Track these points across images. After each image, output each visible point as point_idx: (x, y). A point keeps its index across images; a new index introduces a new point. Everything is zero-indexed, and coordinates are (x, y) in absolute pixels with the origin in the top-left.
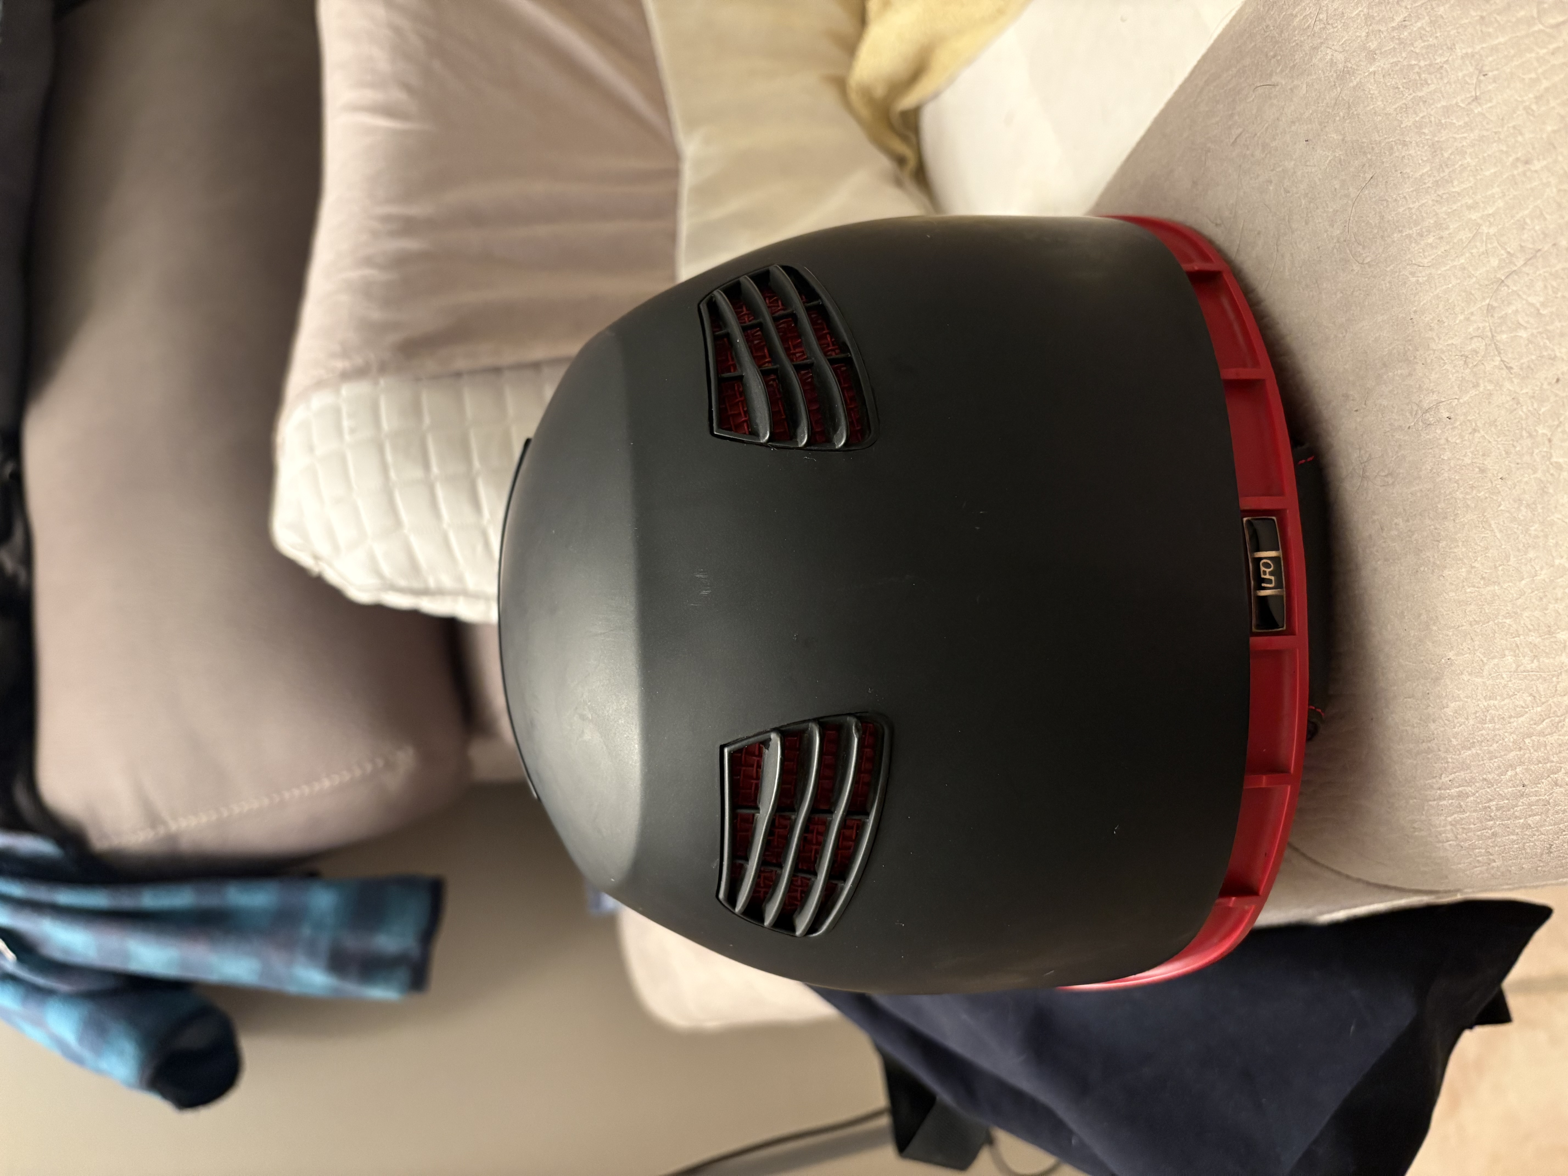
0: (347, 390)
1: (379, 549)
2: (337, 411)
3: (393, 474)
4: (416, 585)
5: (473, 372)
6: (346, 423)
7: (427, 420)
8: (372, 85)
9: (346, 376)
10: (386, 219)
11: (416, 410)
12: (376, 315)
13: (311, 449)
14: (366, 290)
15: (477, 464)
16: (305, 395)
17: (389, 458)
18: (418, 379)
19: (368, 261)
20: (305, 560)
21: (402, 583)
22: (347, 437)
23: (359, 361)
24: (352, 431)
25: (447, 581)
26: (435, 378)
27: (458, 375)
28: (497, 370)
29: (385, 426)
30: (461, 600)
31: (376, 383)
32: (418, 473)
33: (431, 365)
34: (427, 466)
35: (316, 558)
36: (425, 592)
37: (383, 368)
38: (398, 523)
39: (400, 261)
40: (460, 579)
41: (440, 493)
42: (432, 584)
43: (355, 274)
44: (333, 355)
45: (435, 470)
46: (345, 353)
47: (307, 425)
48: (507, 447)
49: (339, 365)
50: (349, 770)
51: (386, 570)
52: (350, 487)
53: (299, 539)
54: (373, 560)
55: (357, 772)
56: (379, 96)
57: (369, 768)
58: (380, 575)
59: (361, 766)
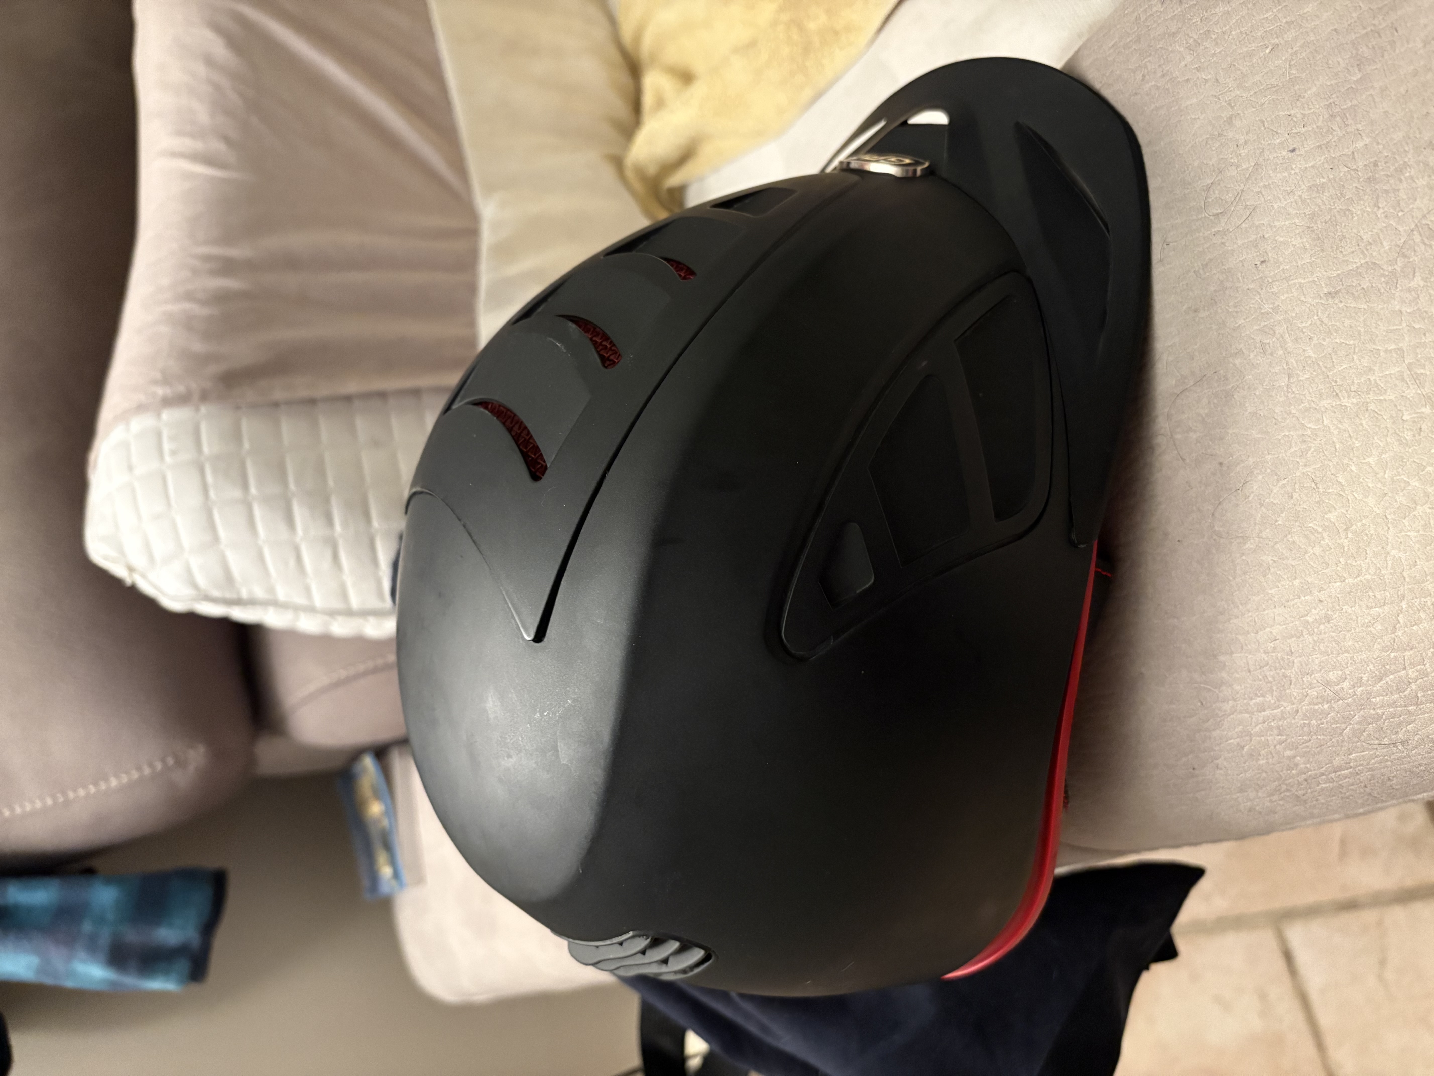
0: (167, 415)
1: (196, 563)
2: (159, 434)
3: (212, 494)
4: (228, 595)
5: (289, 403)
6: (167, 446)
7: (246, 445)
8: (192, 135)
9: (167, 402)
10: (207, 258)
11: (237, 436)
12: (198, 346)
13: (130, 468)
14: (188, 323)
15: (292, 486)
16: (124, 417)
17: (210, 478)
18: (238, 408)
19: (189, 296)
20: (118, 570)
21: (216, 593)
22: (168, 459)
23: (181, 388)
24: (174, 453)
25: (259, 593)
26: (254, 406)
27: (276, 405)
28: (312, 402)
29: (206, 449)
30: (271, 610)
31: (197, 410)
32: (237, 493)
33: (250, 395)
34: (245, 487)
35: (131, 569)
36: (238, 602)
37: (205, 397)
38: (216, 539)
39: (221, 298)
40: (271, 590)
41: (257, 512)
42: (244, 594)
43: (174, 308)
44: (155, 382)
45: (253, 490)
46: (166, 380)
47: (125, 445)
48: (320, 471)
49: (161, 391)
50: (139, 769)
51: (201, 581)
52: (169, 504)
53: (114, 554)
54: (189, 571)
55: (147, 771)
56: (199, 146)
57: (159, 766)
58: (195, 586)
59: (151, 765)
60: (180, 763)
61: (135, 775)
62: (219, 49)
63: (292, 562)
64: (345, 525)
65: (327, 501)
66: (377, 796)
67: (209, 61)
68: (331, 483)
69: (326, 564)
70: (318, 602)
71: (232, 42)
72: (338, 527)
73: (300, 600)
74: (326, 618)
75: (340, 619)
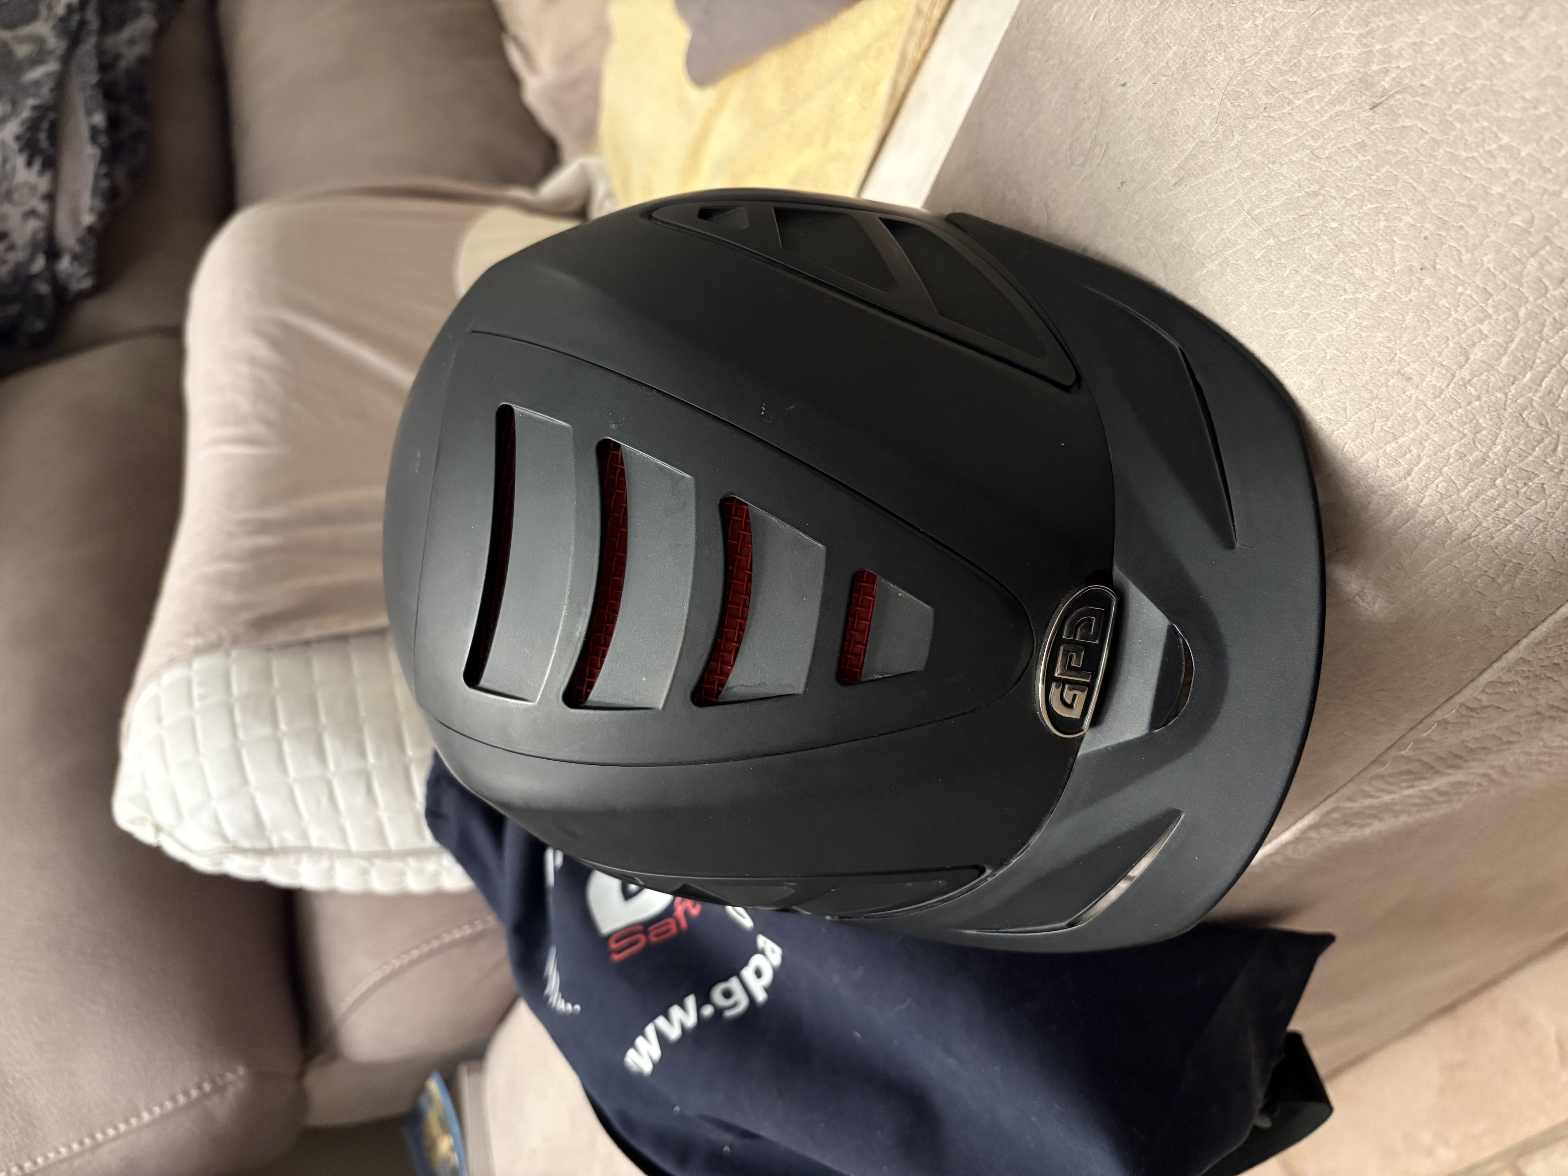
0: (198, 664)
1: (223, 810)
2: (189, 683)
3: (241, 734)
4: (258, 841)
5: (322, 641)
6: (196, 691)
7: (276, 683)
8: (234, 423)
9: (199, 651)
10: (242, 523)
11: (267, 675)
12: (230, 598)
13: (159, 719)
14: (222, 580)
15: (323, 719)
16: (157, 674)
17: (238, 718)
18: (269, 649)
19: (225, 557)
20: (145, 834)
21: (246, 844)
22: (197, 704)
23: (213, 637)
24: (203, 697)
25: (291, 839)
26: (286, 647)
27: (307, 643)
29: (235, 691)
30: (305, 859)
31: (228, 654)
32: (267, 731)
33: (282, 636)
34: (275, 724)
35: (158, 829)
36: (268, 852)
37: (235, 641)
38: (245, 781)
39: (256, 554)
40: (304, 835)
41: (287, 748)
42: (274, 837)
43: (212, 569)
44: (186, 635)
45: (283, 727)
46: (198, 631)
47: (156, 700)
48: (352, 702)
49: (192, 642)
50: (173, 1098)
51: (230, 832)
52: (197, 750)
53: (140, 813)
54: (217, 821)
55: (182, 1099)
56: (240, 431)
57: (194, 1093)
58: (225, 838)
59: (186, 1094)
60: (219, 1089)
61: (169, 1105)
62: (261, 350)
63: (325, 800)
64: (378, 755)
65: (359, 731)
66: (446, 1129)
67: (253, 361)
68: (363, 714)
69: (360, 799)
70: (354, 846)
71: (274, 343)
72: (371, 759)
73: (335, 844)
74: (364, 863)
75: (378, 862)
